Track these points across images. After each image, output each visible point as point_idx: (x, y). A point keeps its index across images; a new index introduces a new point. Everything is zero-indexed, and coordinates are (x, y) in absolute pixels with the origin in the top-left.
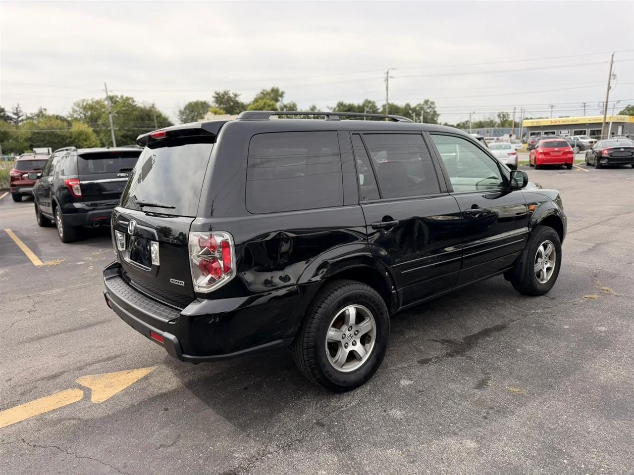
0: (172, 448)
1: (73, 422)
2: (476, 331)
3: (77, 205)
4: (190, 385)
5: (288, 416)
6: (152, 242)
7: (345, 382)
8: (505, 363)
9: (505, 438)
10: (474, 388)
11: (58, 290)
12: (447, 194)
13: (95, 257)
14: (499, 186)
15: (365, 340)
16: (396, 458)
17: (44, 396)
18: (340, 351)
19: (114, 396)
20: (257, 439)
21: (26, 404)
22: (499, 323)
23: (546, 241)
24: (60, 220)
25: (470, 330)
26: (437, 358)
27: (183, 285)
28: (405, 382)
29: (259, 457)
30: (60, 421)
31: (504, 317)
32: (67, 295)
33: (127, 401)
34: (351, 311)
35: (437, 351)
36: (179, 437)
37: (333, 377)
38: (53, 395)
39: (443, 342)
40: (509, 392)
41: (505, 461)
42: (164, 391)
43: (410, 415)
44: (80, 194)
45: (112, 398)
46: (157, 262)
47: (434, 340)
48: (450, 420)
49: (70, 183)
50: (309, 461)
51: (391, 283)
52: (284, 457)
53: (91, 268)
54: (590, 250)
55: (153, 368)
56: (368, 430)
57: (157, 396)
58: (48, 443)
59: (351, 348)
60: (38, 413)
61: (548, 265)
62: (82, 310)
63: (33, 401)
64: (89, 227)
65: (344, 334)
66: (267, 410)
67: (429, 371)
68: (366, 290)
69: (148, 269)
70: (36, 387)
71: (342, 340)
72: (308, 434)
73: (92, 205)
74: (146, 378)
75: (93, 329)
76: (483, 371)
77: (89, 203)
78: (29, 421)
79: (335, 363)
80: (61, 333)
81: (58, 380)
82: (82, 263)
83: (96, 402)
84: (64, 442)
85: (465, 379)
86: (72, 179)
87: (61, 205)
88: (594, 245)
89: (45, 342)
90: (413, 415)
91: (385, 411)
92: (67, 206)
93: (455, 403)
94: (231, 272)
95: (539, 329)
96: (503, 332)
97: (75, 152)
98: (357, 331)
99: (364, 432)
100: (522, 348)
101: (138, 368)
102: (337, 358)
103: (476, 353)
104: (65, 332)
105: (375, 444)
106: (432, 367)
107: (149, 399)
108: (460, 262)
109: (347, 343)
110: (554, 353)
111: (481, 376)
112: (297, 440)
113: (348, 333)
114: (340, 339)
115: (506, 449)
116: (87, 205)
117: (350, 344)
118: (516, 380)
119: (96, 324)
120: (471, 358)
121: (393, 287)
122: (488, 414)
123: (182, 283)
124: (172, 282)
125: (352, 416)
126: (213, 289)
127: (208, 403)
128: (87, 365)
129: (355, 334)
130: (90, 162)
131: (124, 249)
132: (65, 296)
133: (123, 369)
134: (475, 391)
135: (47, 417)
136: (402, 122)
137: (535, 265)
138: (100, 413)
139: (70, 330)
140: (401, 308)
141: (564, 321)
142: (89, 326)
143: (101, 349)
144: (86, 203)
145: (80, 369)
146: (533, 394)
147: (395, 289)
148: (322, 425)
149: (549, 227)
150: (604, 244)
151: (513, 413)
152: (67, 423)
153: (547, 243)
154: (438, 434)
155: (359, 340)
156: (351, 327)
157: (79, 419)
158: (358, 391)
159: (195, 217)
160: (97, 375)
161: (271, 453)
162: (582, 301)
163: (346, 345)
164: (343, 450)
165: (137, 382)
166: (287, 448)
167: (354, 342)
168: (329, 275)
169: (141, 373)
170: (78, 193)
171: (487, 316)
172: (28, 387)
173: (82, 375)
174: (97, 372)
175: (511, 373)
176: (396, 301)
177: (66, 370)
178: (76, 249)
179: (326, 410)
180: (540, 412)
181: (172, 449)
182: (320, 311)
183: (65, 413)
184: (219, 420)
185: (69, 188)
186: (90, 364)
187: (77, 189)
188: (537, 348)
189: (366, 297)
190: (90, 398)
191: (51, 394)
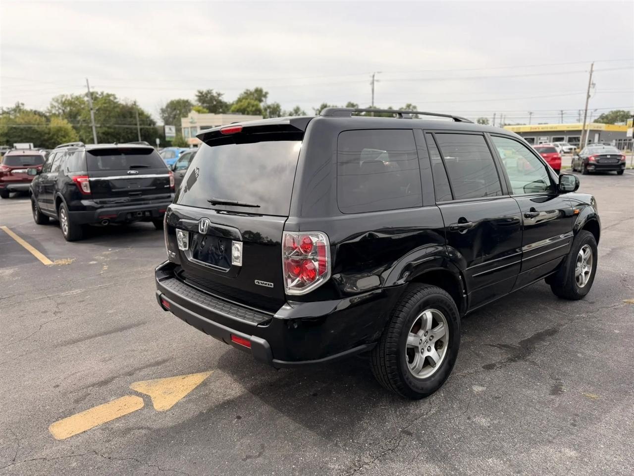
0: (261, 458)
1: (144, 432)
2: (529, 335)
3: (85, 203)
4: (255, 391)
5: (370, 424)
6: (233, 241)
7: (422, 389)
8: (571, 368)
9: (602, 446)
10: (550, 394)
11: (78, 291)
12: (509, 196)
13: (106, 256)
14: (546, 189)
15: (438, 345)
16: (500, 469)
17: (101, 404)
18: (417, 356)
19: (177, 403)
20: (347, 449)
21: (84, 412)
22: (548, 327)
23: (585, 246)
24: (66, 218)
25: (523, 334)
26: (500, 363)
27: (272, 287)
28: (477, 389)
29: (356, 469)
30: (128, 430)
31: (551, 321)
32: (89, 296)
33: (193, 410)
34: (428, 315)
35: (497, 357)
36: (263, 447)
37: (413, 384)
38: (110, 402)
39: (501, 346)
40: (587, 399)
41: (613, 470)
42: (229, 397)
43: (495, 422)
44: (89, 191)
45: (176, 405)
46: (239, 262)
47: (491, 345)
48: (540, 428)
49: (79, 180)
50: (410, 472)
51: (463, 287)
52: (382, 467)
53: (106, 267)
54: (608, 254)
55: (209, 373)
56: (460, 438)
57: (224, 403)
58: (124, 454)
59: (426, 354)
60: (101, 423)
61: (586, 269)
62: (110, 312)
63: (91, 409)
64: (96, 225)
65: (421, 340)
66: (346, 418)
67: (498, 378)
68: (442, 294)
69: (225, 270)
70: (89, 394)
71: (419, 346)
72: (399, 443)
73: (101, 203)
74: (204, 384)
75: (128, 332)
76: (552, 377)
77: (98, 200)
78: (94, 430)
79: (413, 369)
80: (96, 336)
81: (110, 386)
82: (95, 262)
83: (161, 410)
84: (140, 454)
85: (537, 385)
86: (80, 175)
87: (67, 203)
88: (610, 250)
89: (82, 345)
90: (499, 422)
91: (469, 418)
92: (74, 203)
93: (537, 410)
94: (326, 275)
95: (591, 333)
96: (556, 336)
97: (83, 148)
98: (432, 336)
99: (456, 441)
100: (582, 353)
101: (193, 373)
102: (414, 364)
103: (538, 357)
104: (101, 335)
105: (472, 454)
106: (500, 373)
107: (217, 407)
108: (520, 265)
109: (423, 349)
110: (615, 358)
111: (553, 382)
112: (389, 450)
113: (424, 338)
114: (417, 344)
115: (608, 457)
116: (96, 203)
117: (426, 349)
118: (589, 385)
119: (130, 327)
120: (534, 363)
121: (464, 291)
122: (575, 421)
123: (271, 285)
124: (257, 283)
125: (437, 424)
126: (307, 291)
127: (281, 410)
128: (136, 370)
129: (430, 340)
130: (99, 158)
131: (187, 248)
132: (87, 297)
133: (177, 375)
134: (552, 397)
135: (112, 426)
136: (464, 122)
137: (576, 269)
138: (169, 422)
139: (105, 333)
140: (468, 312)
141: (612, 325)
142: (123, 329)
143: (146, 353)
144: (95, 200)
145: (130, 374)
146: (612, 400)
147: (466, 293)
148: (409, 434)
149: (588, 232)
150: (621, 248)
151: (599, 419)
152: (137, 432)
153: (586, 248)
154: (534, 443)
155: (434, 345)
156: (427, 332)
157: (148, 428)
158: (433, 398)
159: (288, 217)
160: (150, 381)
161: (367, 464)
162: (622, 305)
163: (422, 350)
164: (441, 460)
165: (196, 388)
166: (382, 457)
167: (429, 348)
168: (411, 278)
169: (197, 379)
170: (87, 190)
171: (533, 320)
172: (80, 394)
173: (135, 381)
174: (149, 377)
175: (582, 379)
176: (466, 305)
177: (115, 375)
178: (84, 248)
179: (408, 418)
180: (626, 419)
181: (260, 460)
182: (402, 315)
183: (132, 422)
184: (299, 429)
185: (77, 185)
186: (140, 369)
187: (86, 186)
188: (596, 353)
189: (442, 301)
190: (152, 406)
191: (108, 402)
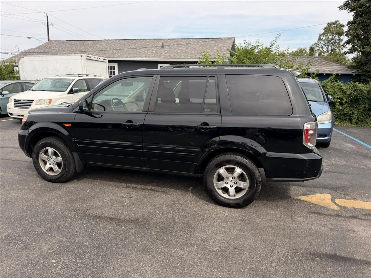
1: (339, 192)
17: (356, 208)
19: (321, 194)
21: (364, 208)
55: (297, 198)
60: (357, 202)
63: (361, 208)
70: (363, 215)
74: (304, 195)
81: (351, 214)
83: (329, 194)
128: (334, 216)
133: (313, 204)
135: (351, 198)
145: (338, 215)
152: (342, 193)
160: (328, 207)
165: (309, 195)
173: (336, 211)
174: (328, 209)
183: (343, 196)
186: (330, 215)
190: (332, 197)
191: (353, 208)
